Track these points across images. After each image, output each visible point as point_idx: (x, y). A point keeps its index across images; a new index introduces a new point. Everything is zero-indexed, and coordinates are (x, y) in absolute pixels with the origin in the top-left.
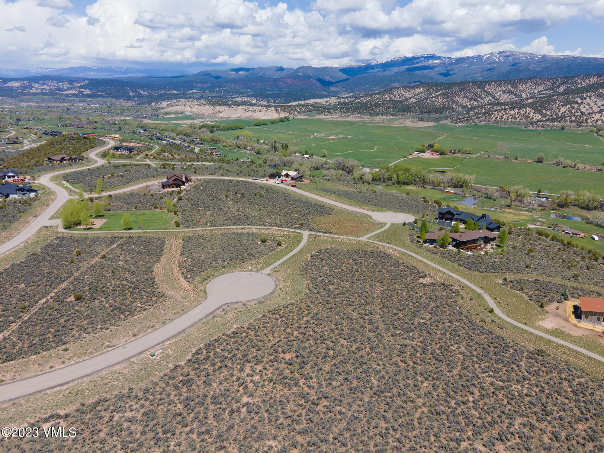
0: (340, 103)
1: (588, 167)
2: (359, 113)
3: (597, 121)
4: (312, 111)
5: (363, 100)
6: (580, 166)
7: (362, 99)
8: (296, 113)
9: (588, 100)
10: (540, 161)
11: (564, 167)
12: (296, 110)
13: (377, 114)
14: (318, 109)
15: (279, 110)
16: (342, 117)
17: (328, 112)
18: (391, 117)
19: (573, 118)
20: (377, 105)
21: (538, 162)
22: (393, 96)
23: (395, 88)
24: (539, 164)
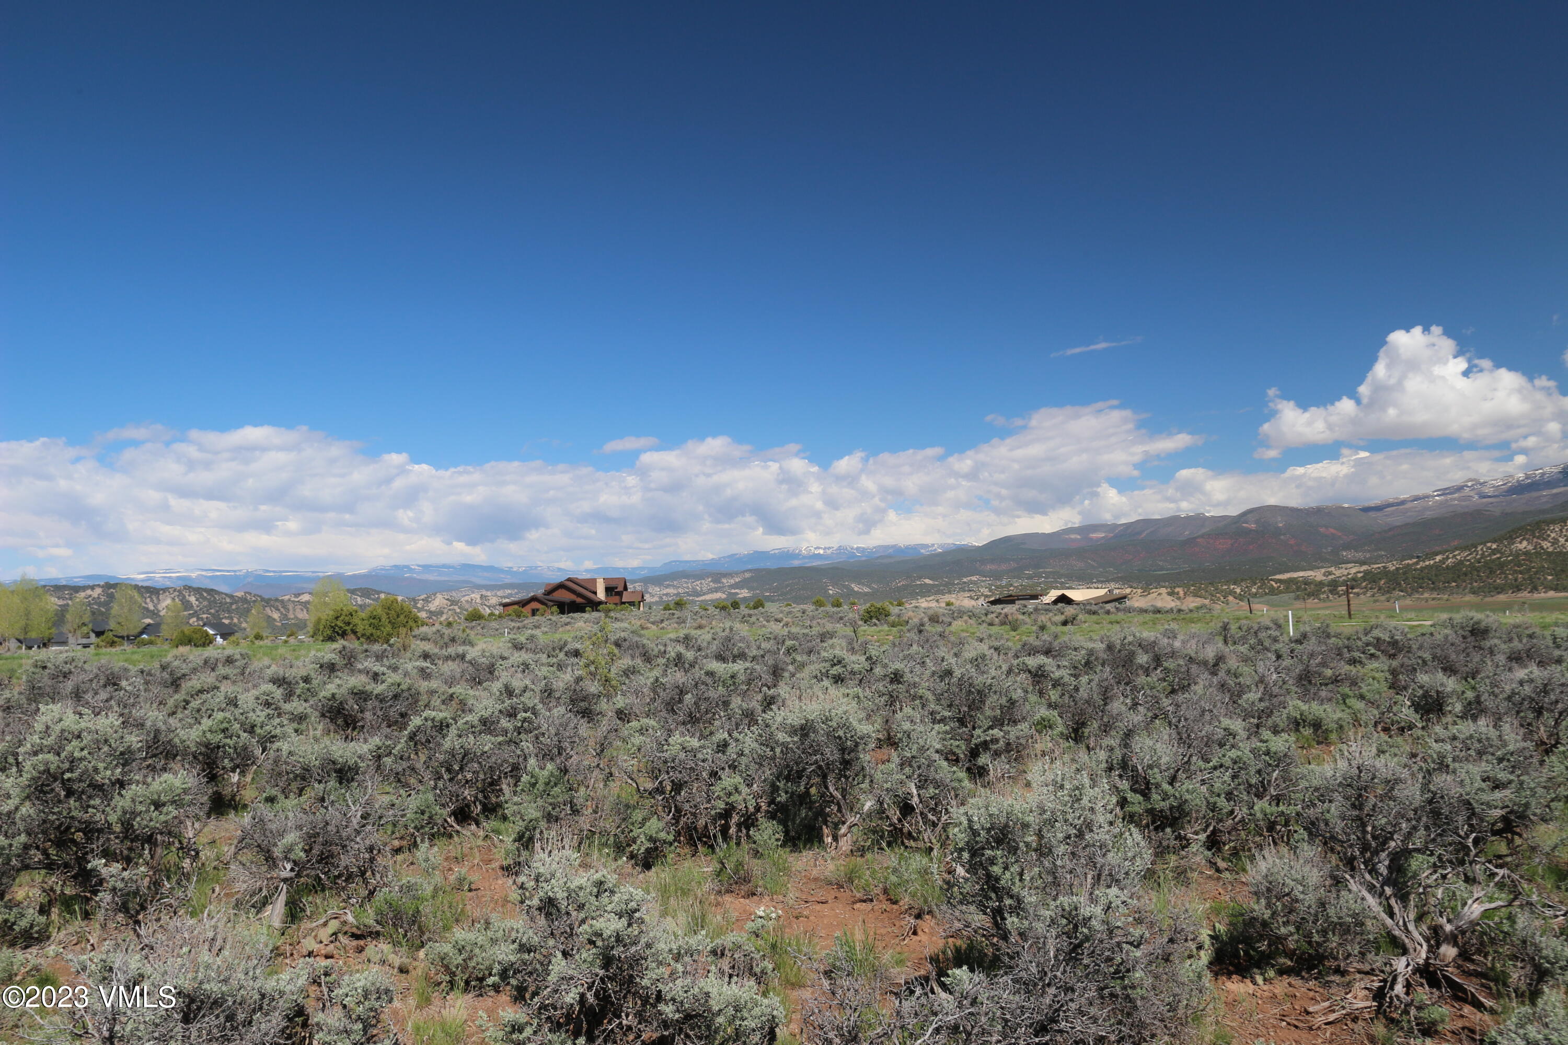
0: (1366, 573)
2: (1433, 589)
4: (1281, 592)
5: (1443, 561)
7: (1438, 558)
8: (1231, 598)
12: (1232, 593)
13: (1500, 590)
14: (1298, 589)
15: (1181, 594)
16: (1375, 601)
17: (1331, 592)
18: (1551, 594)
20: (1492, 568)
22: (1546, 544)
23: (1553, 522)
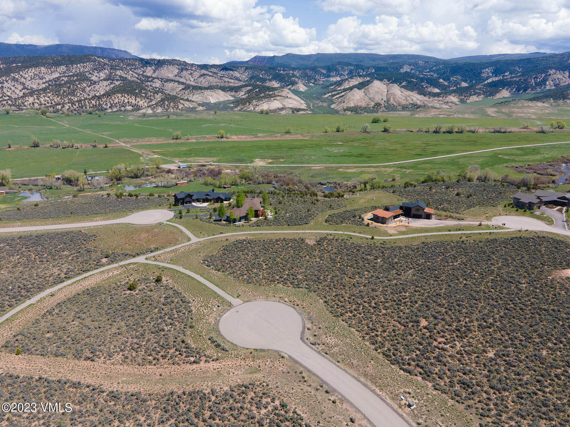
1: (83, 145)
3: (33, 104)
6: (76, 145)
9: (6, 85)
10: (36, 145)
11: (63, 148)
19: (10, 102)
21: (34, 147)
24: (37, 148)
